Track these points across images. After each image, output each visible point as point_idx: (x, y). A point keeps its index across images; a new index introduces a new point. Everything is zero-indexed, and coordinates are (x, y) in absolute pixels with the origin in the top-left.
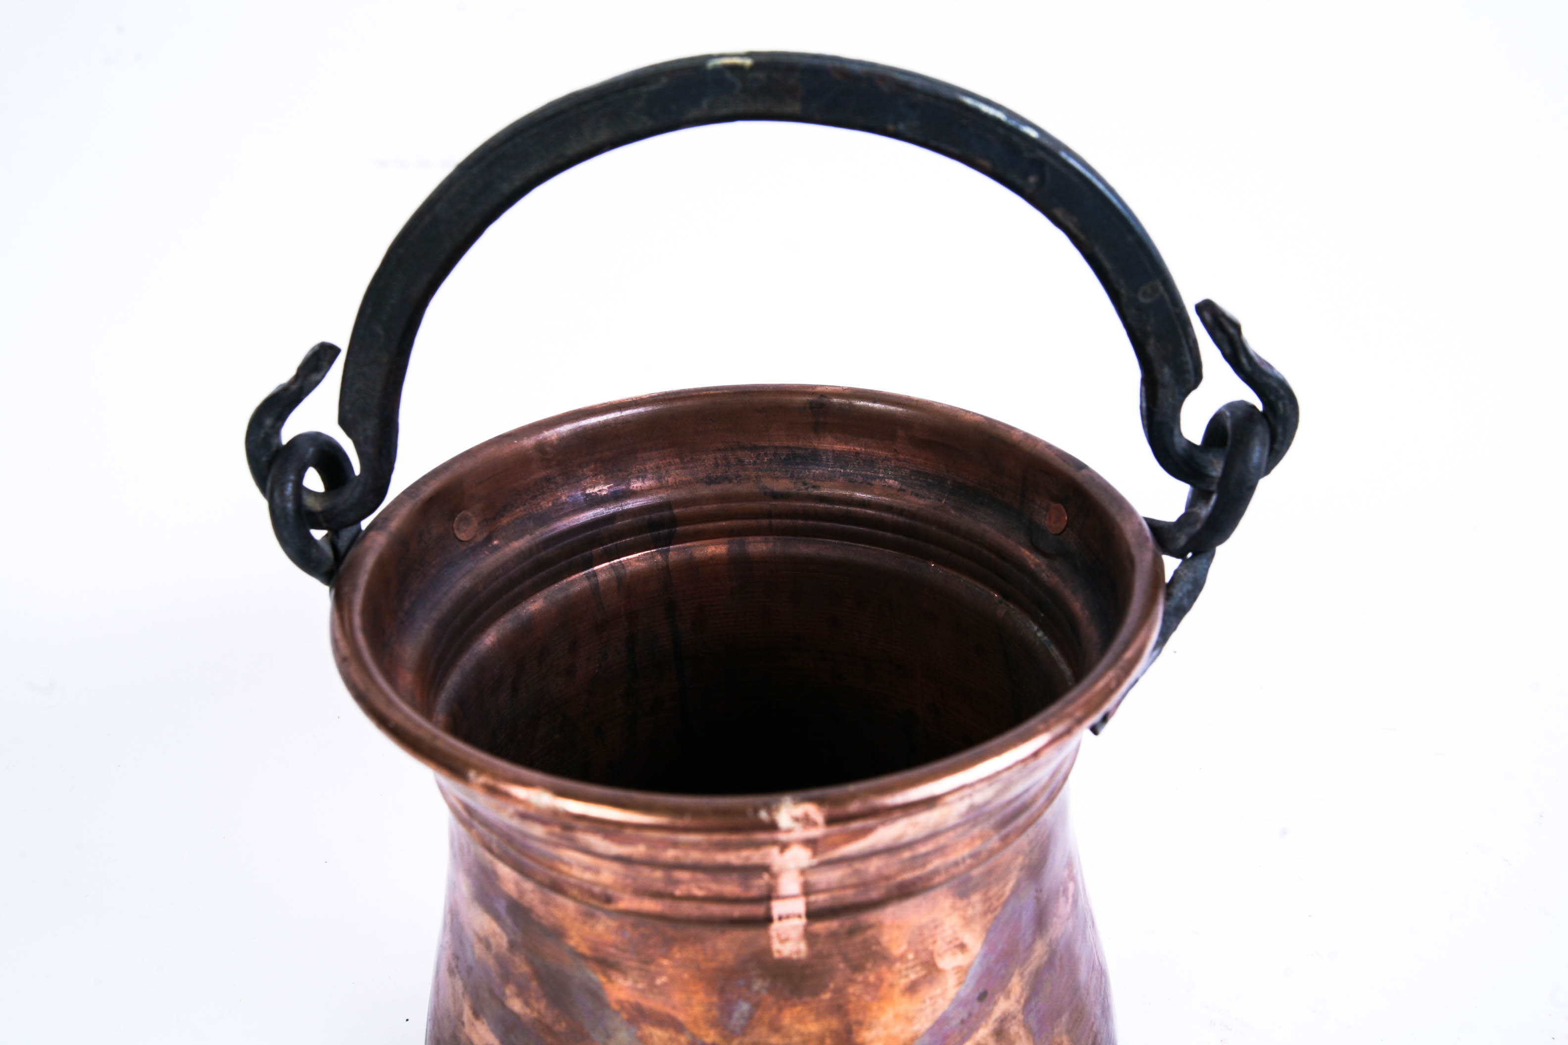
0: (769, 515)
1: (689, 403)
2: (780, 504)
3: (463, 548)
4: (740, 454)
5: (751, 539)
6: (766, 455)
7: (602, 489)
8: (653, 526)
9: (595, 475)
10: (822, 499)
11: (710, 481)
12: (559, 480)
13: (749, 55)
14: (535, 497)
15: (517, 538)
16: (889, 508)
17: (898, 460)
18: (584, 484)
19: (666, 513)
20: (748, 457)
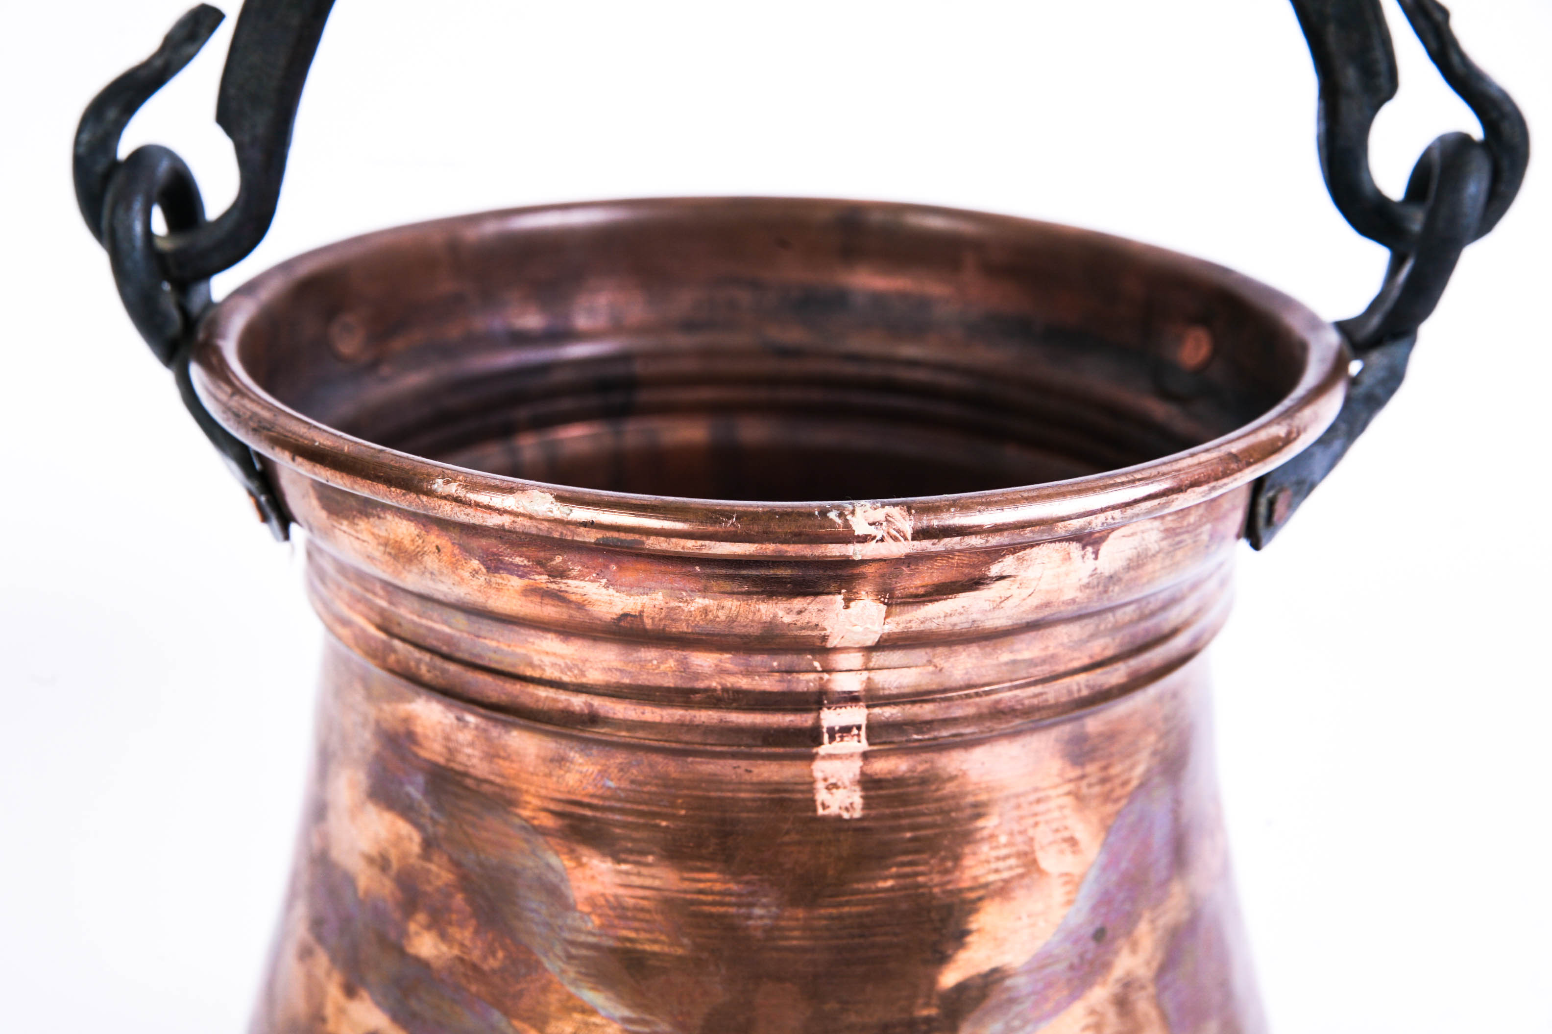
0: (773, 382)
3: (344, 365)
4: (732, 292)
5: (743, 419)
6: (771, 294)
7: (533, 321)
8: (604, 387)
9: (525, 304)
10: (851, 357)
12: (474, 300)
14: (440, 321)
15: (414, 372)
16: (949, 368)
17: (964, 300)
18: (509, 313)
19: (622, 368)
20: (744, 297)
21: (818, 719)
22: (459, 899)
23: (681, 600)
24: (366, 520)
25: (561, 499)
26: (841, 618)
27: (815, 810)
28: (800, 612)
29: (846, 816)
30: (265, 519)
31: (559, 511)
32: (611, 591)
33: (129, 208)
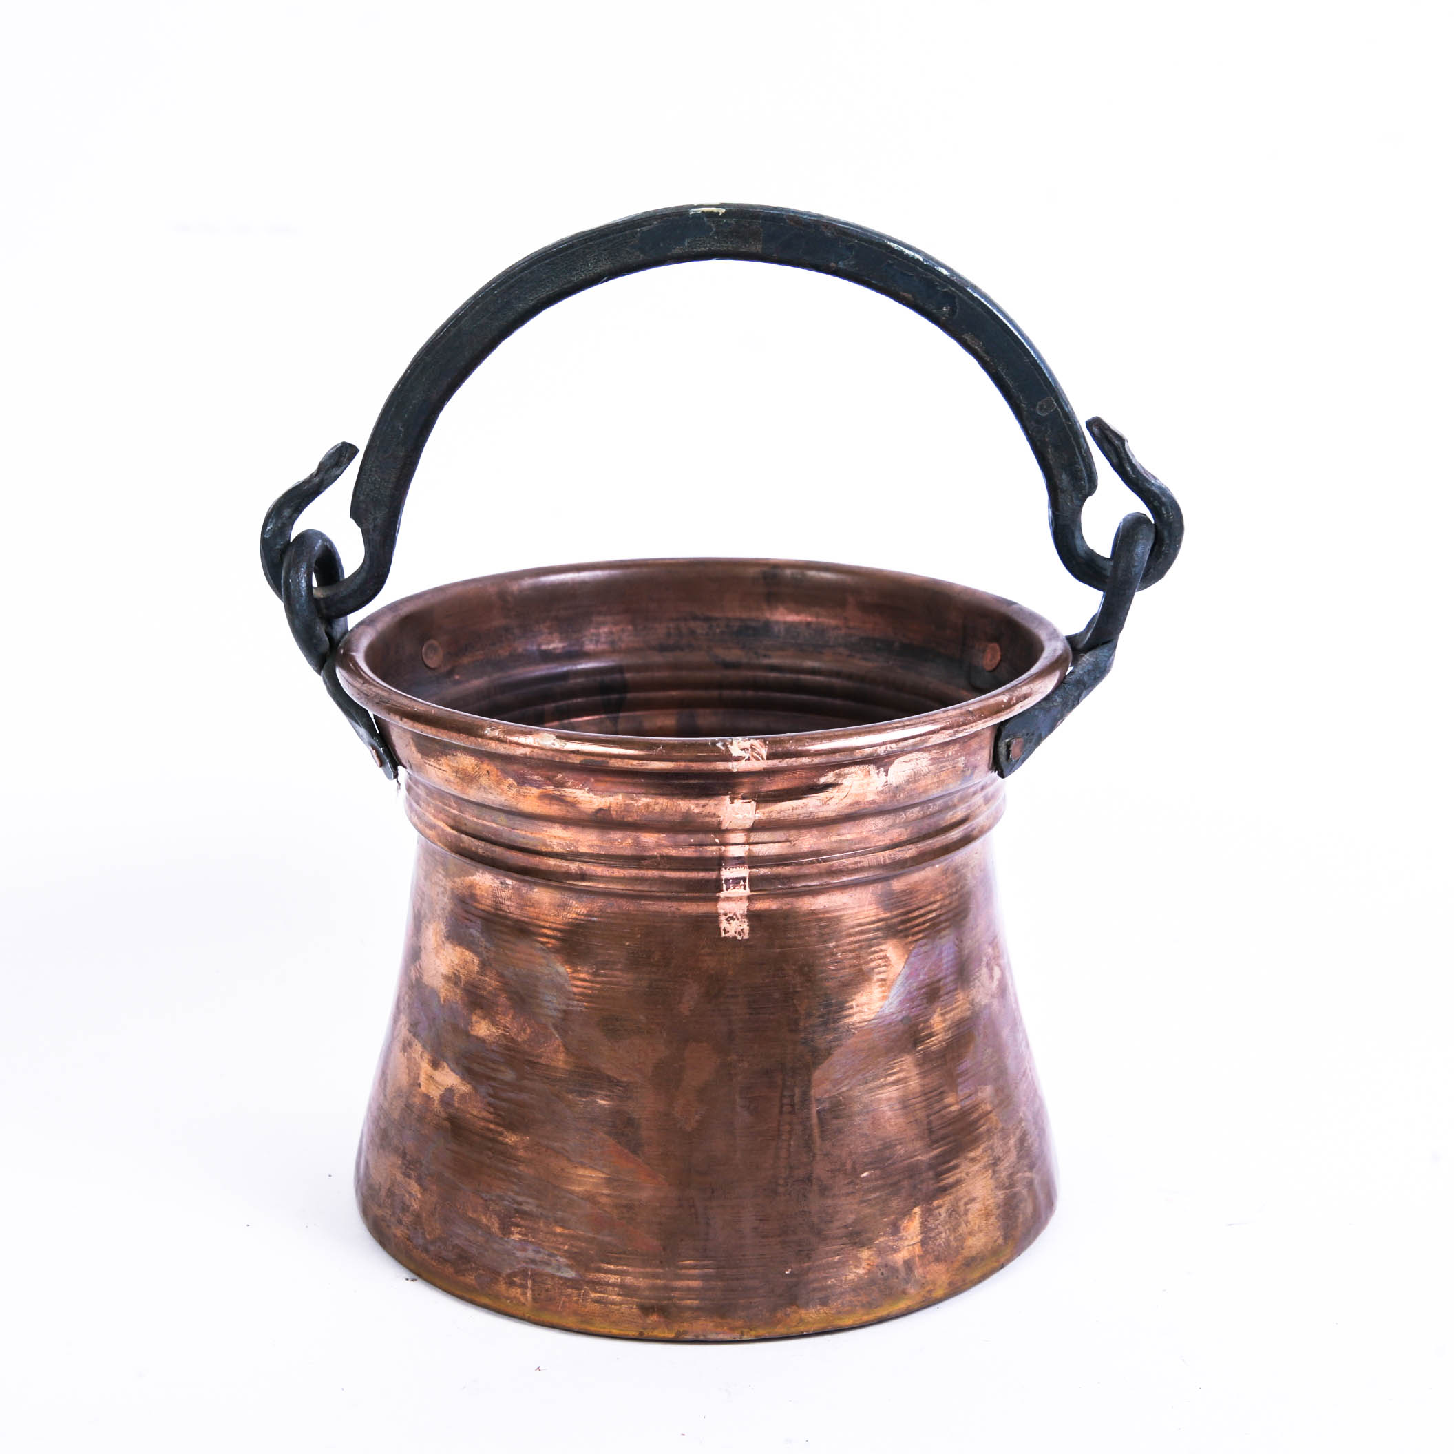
0: (720, 685)
1: (645, 570)
2: (731, 674)
3: (430, 673)
4: (692, 624)
5: (701, 711)
6: (718, 626)
7: (556, 645)
8: (605, 689)
9: (551, 633)
10: (773, 668)
11: (662, 648)
12: (517, 631)
13: (722, 206)
14: (494, 644)
15: (476, 678)
16: (838, 674)
17: (848, 628)
18: (540, 639)
19: (617, 676)
20: (700, 628)
21: (719, 875)
22: (503, 999)
23: (632, 799)
24: (445, 757)
25: (559, 737)
26: (729, 809)
27: (720, 934)
28: (704, 806)
29: (739, 938)
30: (382, 764)
31: (558, 745)
32: (591, 795)
33: (298, 572)
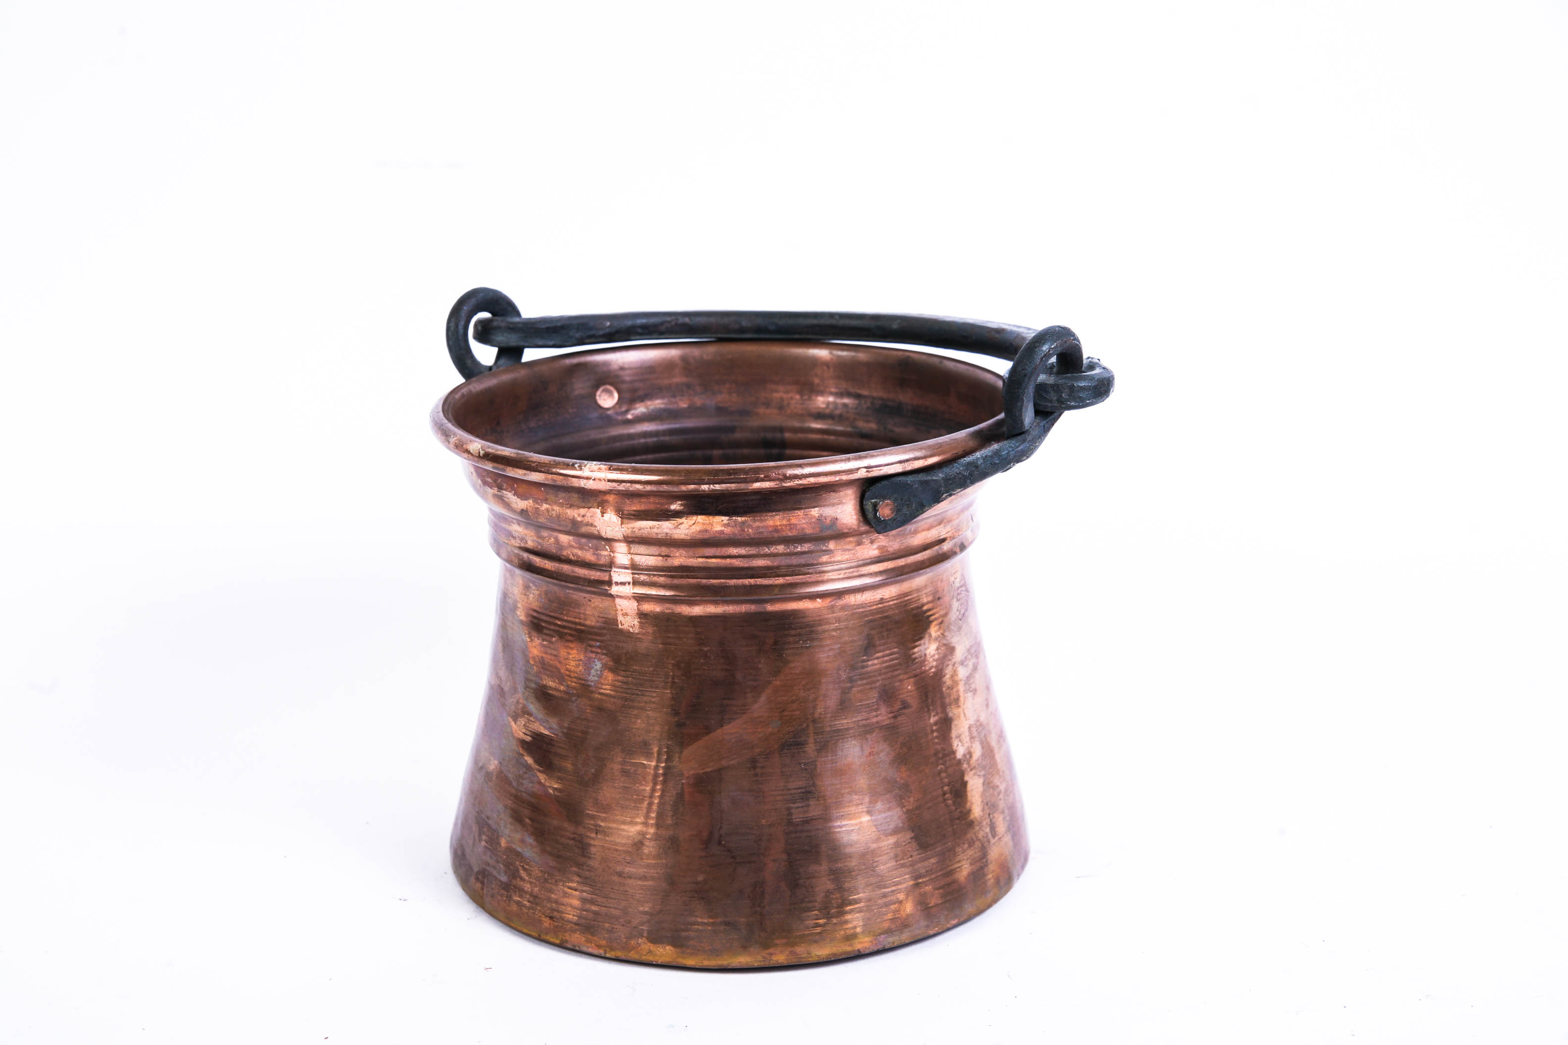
11: (821, 417)
21: (609, 575)
23: (538, 503)
26: (602, 521)
27: (618, 625)
28: (583, 516)
29: (631, 630)
32: (516, 497)
